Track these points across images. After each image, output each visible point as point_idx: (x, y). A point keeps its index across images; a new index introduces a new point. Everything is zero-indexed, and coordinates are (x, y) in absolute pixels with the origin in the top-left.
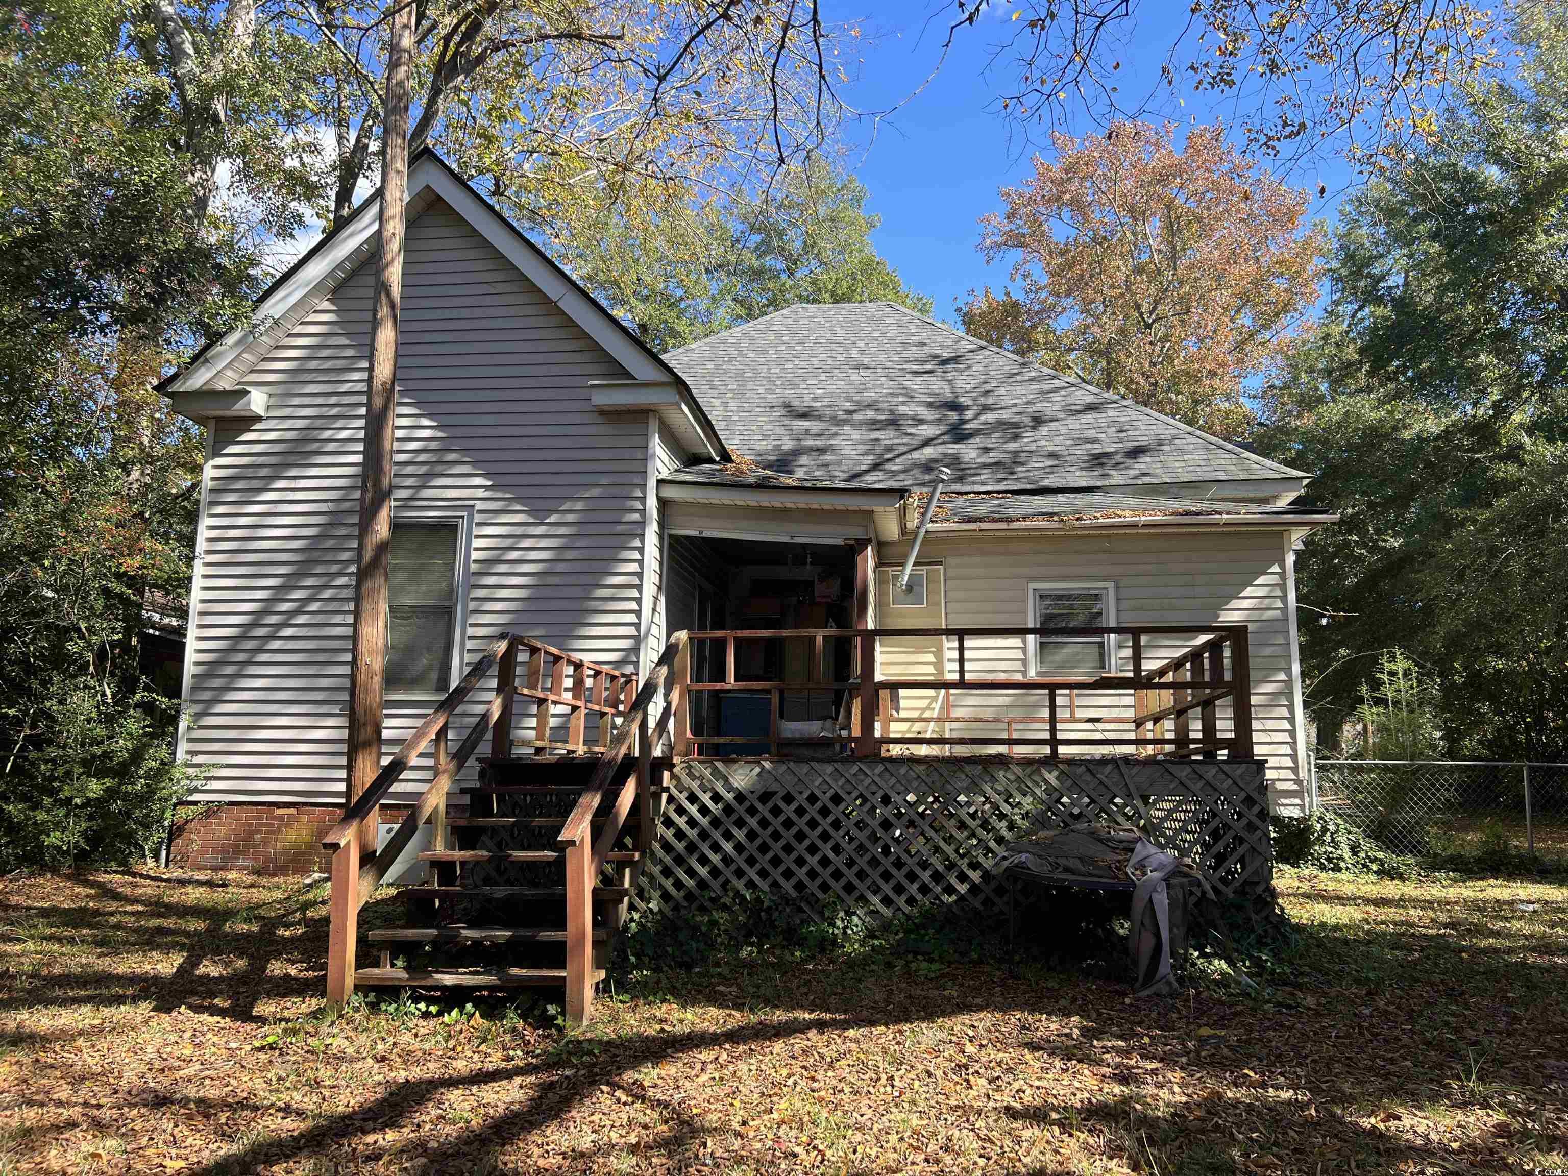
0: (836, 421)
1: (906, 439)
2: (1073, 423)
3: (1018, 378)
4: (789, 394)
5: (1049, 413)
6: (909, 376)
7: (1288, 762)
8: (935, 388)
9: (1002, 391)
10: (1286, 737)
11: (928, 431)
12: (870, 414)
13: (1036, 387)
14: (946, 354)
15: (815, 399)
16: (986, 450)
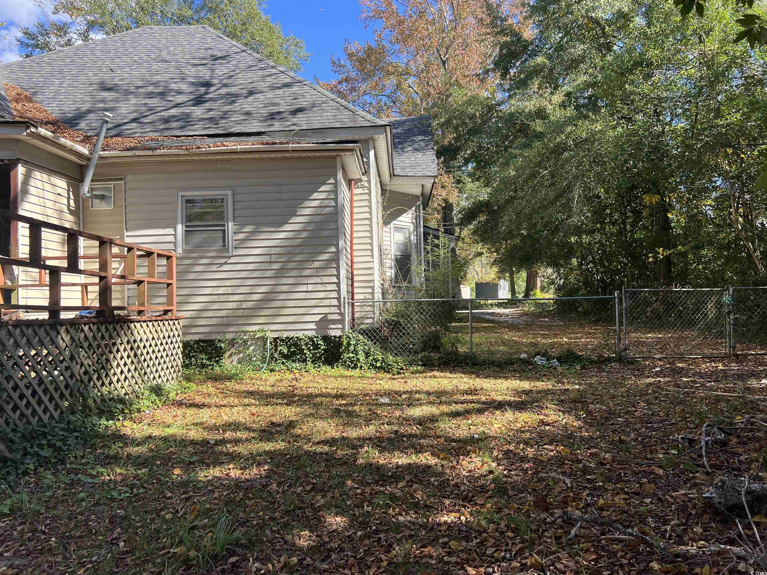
0: (127, 93)
1: (164, 103)
2: (270, 95)
3: (253, 68)
4: (106, 76)
5: (260, 88)
6: (190, 67)
7: (335, 302)
8: (201, 74)
9: (240, 76)
10: (334, 287)
11: (180, 99)
12: (150, 89)
13: (261, 73)
14: (219, 54)
15: (121, 80)
16: (210, 110)
